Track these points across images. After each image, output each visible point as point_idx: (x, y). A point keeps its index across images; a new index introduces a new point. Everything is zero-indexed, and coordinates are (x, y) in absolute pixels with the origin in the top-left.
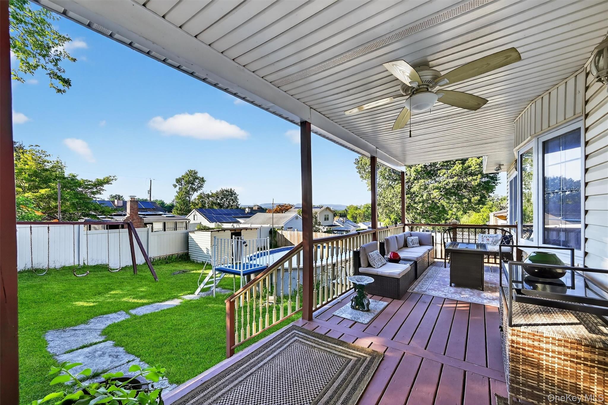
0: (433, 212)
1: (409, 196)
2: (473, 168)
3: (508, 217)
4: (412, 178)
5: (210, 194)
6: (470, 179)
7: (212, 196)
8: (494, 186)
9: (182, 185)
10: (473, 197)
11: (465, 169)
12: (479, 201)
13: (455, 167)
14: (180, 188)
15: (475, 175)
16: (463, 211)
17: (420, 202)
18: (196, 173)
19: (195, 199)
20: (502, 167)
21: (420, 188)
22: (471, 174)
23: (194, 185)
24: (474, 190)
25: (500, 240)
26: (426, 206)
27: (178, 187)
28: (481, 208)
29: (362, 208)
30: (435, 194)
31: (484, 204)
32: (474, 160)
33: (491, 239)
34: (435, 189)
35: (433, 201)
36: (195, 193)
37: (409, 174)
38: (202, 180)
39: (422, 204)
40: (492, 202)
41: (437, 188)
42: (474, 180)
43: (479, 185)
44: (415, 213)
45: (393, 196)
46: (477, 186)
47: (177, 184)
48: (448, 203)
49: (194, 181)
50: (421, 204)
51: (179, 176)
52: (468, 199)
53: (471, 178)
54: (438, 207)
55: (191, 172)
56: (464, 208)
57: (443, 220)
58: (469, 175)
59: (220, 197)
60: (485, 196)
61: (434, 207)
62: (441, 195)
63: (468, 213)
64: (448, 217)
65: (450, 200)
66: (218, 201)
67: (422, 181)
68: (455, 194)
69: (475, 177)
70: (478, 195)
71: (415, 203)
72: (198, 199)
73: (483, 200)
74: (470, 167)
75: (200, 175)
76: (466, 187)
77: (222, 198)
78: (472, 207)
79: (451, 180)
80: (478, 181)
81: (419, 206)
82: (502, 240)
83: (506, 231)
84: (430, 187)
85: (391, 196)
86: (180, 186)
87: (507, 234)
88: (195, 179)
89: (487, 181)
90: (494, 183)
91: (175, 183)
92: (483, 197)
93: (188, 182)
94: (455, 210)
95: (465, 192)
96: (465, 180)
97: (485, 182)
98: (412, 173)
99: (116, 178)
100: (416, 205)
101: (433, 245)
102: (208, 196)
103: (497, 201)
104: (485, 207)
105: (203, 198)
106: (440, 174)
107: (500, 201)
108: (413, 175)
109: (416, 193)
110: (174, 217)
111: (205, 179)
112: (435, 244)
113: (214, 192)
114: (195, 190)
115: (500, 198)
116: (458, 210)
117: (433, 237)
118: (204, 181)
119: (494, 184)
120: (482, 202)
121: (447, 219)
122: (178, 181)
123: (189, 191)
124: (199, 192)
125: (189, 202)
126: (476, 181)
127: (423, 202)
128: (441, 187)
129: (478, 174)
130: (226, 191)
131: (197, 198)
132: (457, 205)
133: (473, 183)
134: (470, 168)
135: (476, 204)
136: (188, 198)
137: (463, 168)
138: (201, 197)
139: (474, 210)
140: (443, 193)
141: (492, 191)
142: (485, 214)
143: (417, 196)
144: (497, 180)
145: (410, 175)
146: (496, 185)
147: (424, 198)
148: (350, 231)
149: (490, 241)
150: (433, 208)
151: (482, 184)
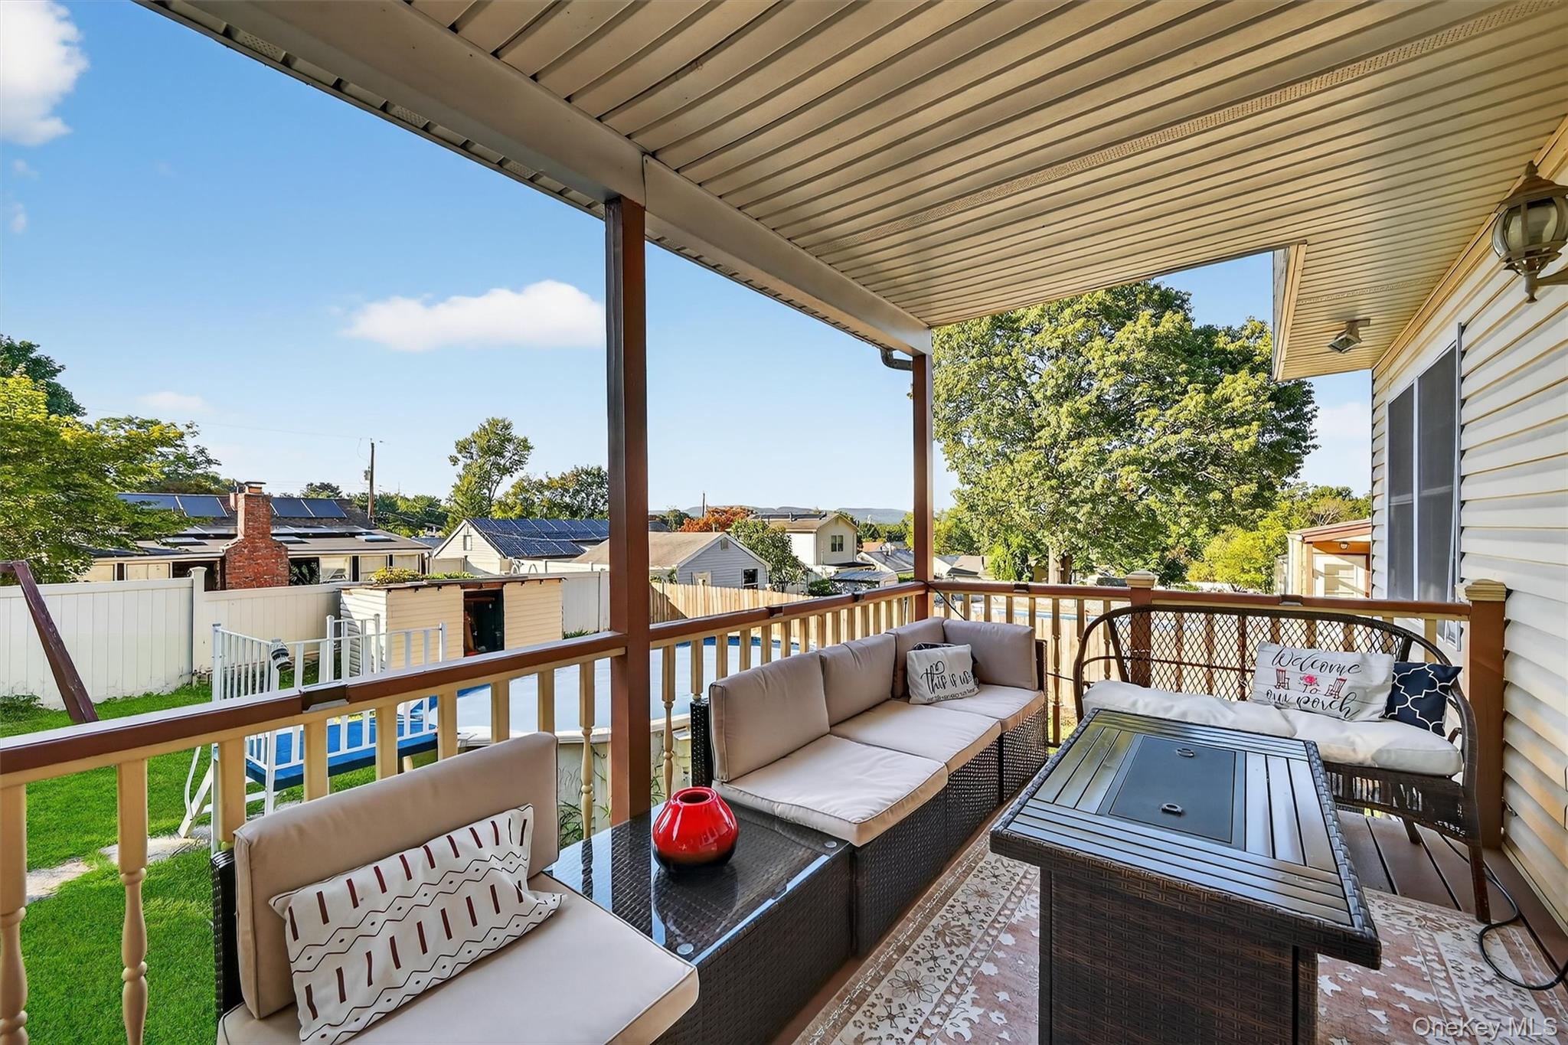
0: (1125, 528)
1: (1054, 482)
2: (1236, 403)
3: (1381, 551)
4: (1063, 434)
5: (546, 481)
6: (1227, 434)
7: (548, 487)
8: (1298, 455)
9: (472, 458)
10: (1238, 485)
11: (1214, 408)
12: (1255, 496)
13: (1186, 401)
14: (466, 466)
15: (1242, 425)
16: (1210, 527)
17: (1084, 501)
18: (507, 427)
19: (507, 494)
20: (1362, 331)
21: (1085, 462)
22: (1232, 422)
23: (503, 457)
24: (1239, 468)
25: (1379, 689)
26: (1103, 512)
27: (461, 464)
28: (1261, 517)
29: (944, 517)
30: (1129, 477)
31: (1268, 505)
32: (1240, 382)
33: (1326, 681)
34: (1129, 463)
35: (1122, 499)
36: (506, 478)
37: (1054, 423)
38: (525, 445)
39: (1090, 505)
40: (1288, 503)
41: (1134, 461)
42: (1239, 437)
43: (1255, 451)
44: (1071, 530)
45: (1011, 485)
46: (1249, 454)
47: (459, 456)
48: (1168, 503)
49: (502, 447)
50: (1088, 507)
51: (465, 434)
52: (1223, 492)
53: (1231, 431)
54: (1138, 515)
55: (493, 423)
56: (1210, 517)
57: (1156, 550)
58: (1227, 422)
59: (571, 490)
60: (1271, 483)
61: (1126, 513)
62: (1145, 479)
63: (1224, 531)
64: (1170, 541)
65: (1172, 494)
66: (567, 500)
67: (1093, 440)
68: (1185, 478)
69: (1241, 431)
70: (1250, 480)
71: (1073, 503)
72: (515, 494)
73: (1267, 494)
74: (1228, 400)
75: (517, 432)
76: (1216, 459)
77: (577, 492)
78: (1234, 514)
79: (1173, 439)
80: (1252, 439)
81: (1082, 512)
82: (1395, 688)
83: (1409, 638)
84: (1113, 459)
85: (1004, 484)
86: (469, 461)
87: (1417, 655)
88: (503, 441)
89: (1278, 442)
90: (1298, 446)
91: (454, 453)
92: (1266, 486)
93: (487, 451)
94: (1184, 521)
95: (1214, 473)
96: (1213, 437)
97: (1271, 445)
98: (1063, 418)
99: (195, 429)
100: (1072, 509)
101: (1042, 686)
102: (541, 487)
103: (1302, 500)
104: (1271, 514)
105: (528, 491)
106: (1142, 420)
107: (1309, 501)
108: (1067, 424)
109: (1076, 474)
110: (390, 541)
111: (531, 442)
112: (1050, 680)
113: (556, 475)
114: (505, 471)
115: (1310, 491)
116: (1195, 524)
117: (1040, 646)
118: (528, 448)
119: (1297, 451)
120: (1263, 499)
121: (1165, 549)
122: (463, 447)
123: (488, 472)
124: (518, 475)
125: (490, 501)
126: (1246, 441)
127: (1093, 499)
128: (1144, 459)
129: (1253, 420)
130: (587, 473)
131: (511, 491)
132: (1192, 508)
133: (1236, 446)
134: (1229, 405)
135: (1244, 507)
136: (485, 491)
137: (1207, 402)
138: (521, 488)
139: (1241, 522)
140: (1149, 476)
141: (1293, 471)
142: (1273, 535)
143: (1077, 484)
144: (1305, 439)
145: (1059, 427)
146: (1304, 453)
147: (1098, 488)
148: (878, 583)
149: (1324, 688)
150: (1123, 517)
151: (1261, 451)
